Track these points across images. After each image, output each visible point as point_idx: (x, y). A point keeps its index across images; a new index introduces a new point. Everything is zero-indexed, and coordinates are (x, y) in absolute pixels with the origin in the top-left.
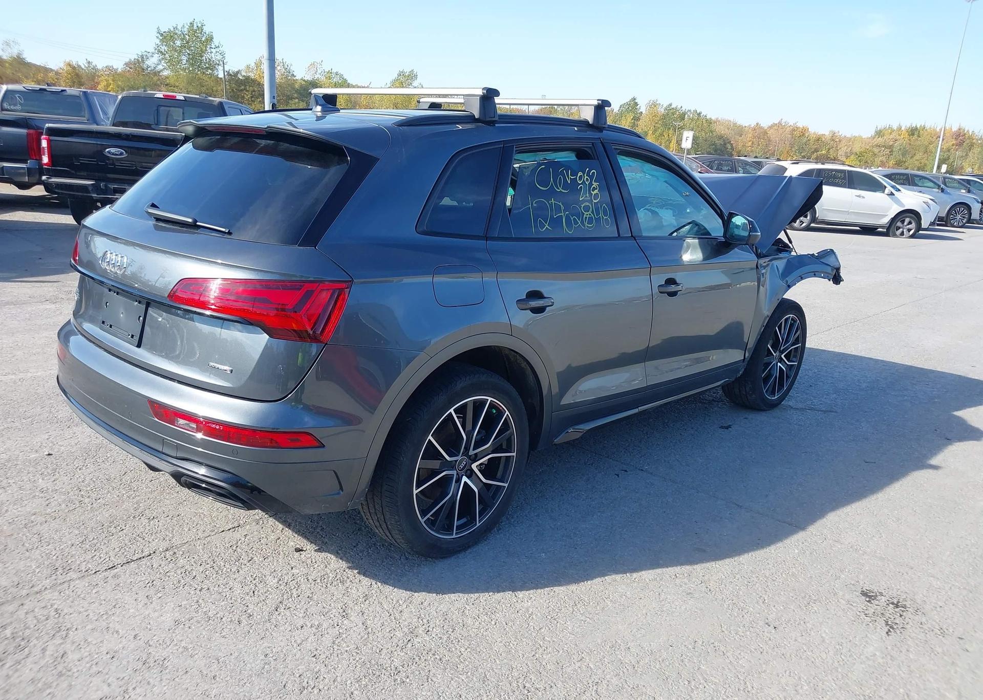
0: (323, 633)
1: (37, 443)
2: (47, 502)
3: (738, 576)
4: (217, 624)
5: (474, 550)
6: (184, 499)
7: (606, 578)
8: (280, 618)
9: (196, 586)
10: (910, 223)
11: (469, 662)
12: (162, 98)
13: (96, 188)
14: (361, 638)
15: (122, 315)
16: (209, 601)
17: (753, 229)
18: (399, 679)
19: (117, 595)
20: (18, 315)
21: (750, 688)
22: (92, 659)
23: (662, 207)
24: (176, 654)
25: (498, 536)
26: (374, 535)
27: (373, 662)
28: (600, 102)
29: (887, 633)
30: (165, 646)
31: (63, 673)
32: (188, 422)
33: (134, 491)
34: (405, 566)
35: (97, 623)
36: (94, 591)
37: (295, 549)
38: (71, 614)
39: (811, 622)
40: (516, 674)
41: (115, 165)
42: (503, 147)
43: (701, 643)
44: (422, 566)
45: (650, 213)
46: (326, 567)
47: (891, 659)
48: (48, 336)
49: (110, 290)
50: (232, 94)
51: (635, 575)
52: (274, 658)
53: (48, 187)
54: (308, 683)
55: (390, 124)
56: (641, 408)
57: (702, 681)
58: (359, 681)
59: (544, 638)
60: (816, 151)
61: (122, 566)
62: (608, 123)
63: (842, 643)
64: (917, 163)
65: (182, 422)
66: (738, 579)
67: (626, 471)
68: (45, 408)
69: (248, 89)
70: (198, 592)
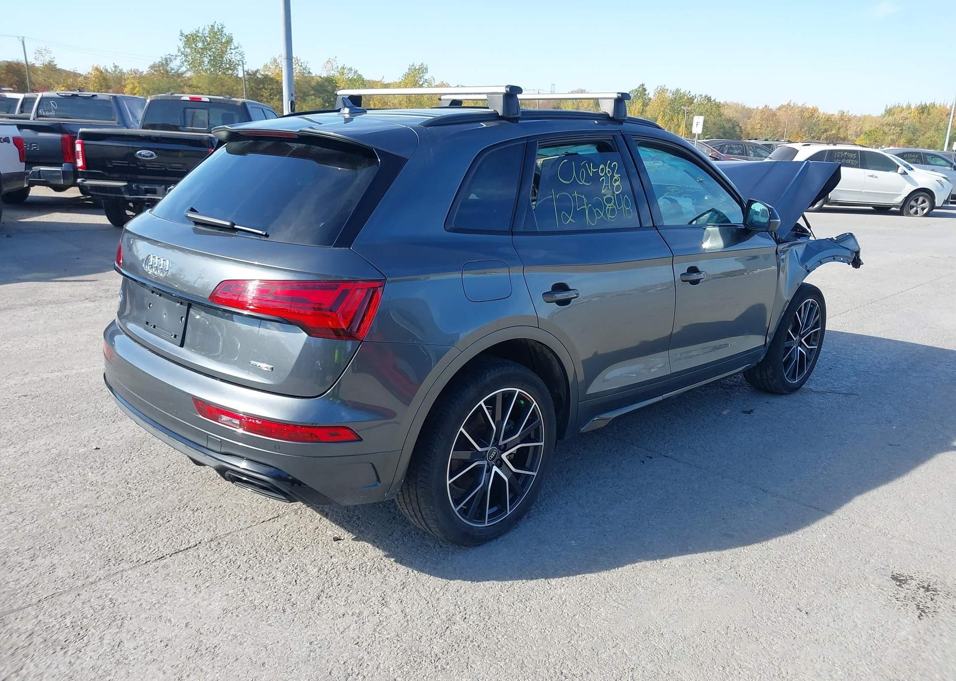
0: (364, 621)
1: (85, 437)
2: (97, 495)
3: (767, 561)
4: (263, 613)
5: (506, 538)
6: (225, 490)
7: (637, 564)
8: (322, 606)
9: (241, 576)
10: (924, 202)
11: (506, 648)
12: (188, 101)
13: (128, 189)
14: (401, 626)
15: (165, 316)
16: (254, 590)
17: (772, 216)
18: (439, 666)
19: (167, 585)
20: (60, 313)
21: (784, 674)
22: (147, 647)
23: (680, 195)
24: (226, 642)
25: (528, 524)
26: (408, 523)
27: (414, 649)
28: (620, 95)
29: (919, 617)
30: (215, 634)
31: (120, 661)
32: (231, 419)
33: (178, 483)
34: (439, 554)
35: (150, 612)
36: (146, 581)
37: (334, 538)
38: (125, 603)
39: (843, 607)
40: (553, 660)
41: (146, 167)
42: (527, 143)
43: (733, 628)
44: (456, 554)
45: (670, 202)
46: (364, 556)
47: (925, 644)
48: (89, 333)
49: (153, 292)
50: (251, 92)
51: (665, 561)
52: (319, 645)
53: (83, 189)
54: (352, 670)
55: (417, 124)
56: (666, 396)
57: (736, 667)
58: (401, 667)
59: (578, 625)
60: (826, 131)
61: (170, 556)
62: (628, 116)
63: (874, 627)
64: (929, 142)
65: (225, 418)
66: (767, 564)
67: (651, 458)
68: (91, 403)
69: (266, 87)
70: (243, 581)
